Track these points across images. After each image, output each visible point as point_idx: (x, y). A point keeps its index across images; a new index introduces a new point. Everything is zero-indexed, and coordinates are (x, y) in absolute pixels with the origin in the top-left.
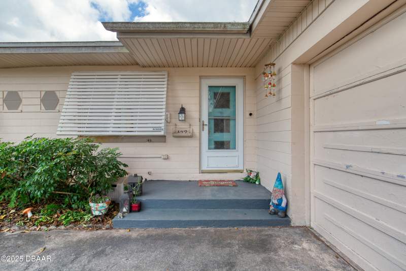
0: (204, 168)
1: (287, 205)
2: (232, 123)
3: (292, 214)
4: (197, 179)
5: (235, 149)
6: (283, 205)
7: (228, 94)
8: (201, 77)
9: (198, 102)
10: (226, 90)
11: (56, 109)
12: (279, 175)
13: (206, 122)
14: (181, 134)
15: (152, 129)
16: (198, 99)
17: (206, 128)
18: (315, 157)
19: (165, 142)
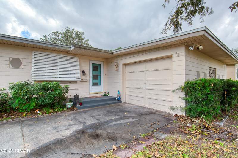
0: (90, 92)
1: (121, 98)
2: (99, 77)
3: (122, 100)
4: (88, 97)
5: (100, 85)
6: (120, 98)
7: (98, 66)
8: (90, 60)
9: (89, 69)
10: (97, 65)
11: (20, 67)
12: (119, 91)
13: (91, 76)
14: (83, 80)
15: (76, 78)
16: (89, 68)
17: (91, 78)
18: (126, 86)
19: (76, 83)
